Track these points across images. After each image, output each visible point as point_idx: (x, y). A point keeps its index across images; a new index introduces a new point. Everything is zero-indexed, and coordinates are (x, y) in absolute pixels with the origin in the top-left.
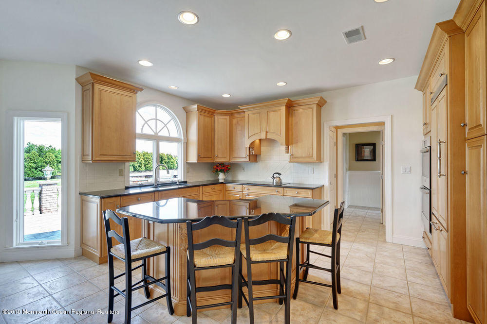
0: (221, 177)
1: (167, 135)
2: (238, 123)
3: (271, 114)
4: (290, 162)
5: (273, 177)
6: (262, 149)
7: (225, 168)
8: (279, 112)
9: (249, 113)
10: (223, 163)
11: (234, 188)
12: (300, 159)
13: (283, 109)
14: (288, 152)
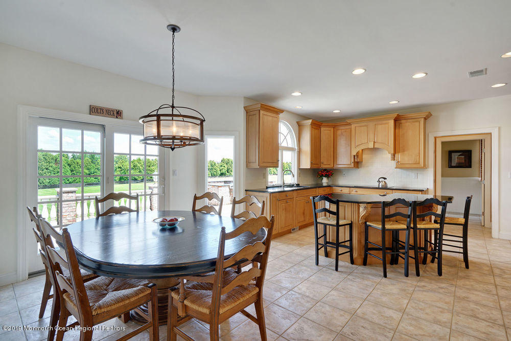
0: (325, 181)
1: (286, 145)
2: (342, 133)
3: (380, 127)
4: (396, 168)
5: (379, 181)
6: (364, 156)
7: (329, 173)
8: (387, 125)
9: (356, 125)
10: (326, 169)
11: (341, 191)
12: (407, 166)
13: (392, 122)
14: (394, 160)
